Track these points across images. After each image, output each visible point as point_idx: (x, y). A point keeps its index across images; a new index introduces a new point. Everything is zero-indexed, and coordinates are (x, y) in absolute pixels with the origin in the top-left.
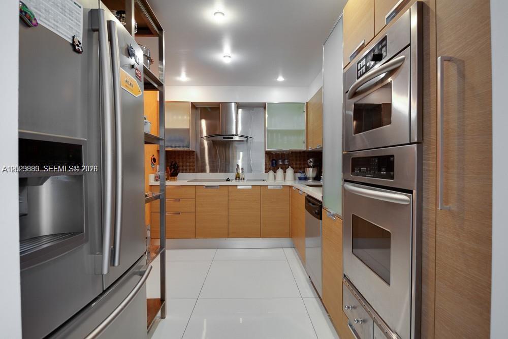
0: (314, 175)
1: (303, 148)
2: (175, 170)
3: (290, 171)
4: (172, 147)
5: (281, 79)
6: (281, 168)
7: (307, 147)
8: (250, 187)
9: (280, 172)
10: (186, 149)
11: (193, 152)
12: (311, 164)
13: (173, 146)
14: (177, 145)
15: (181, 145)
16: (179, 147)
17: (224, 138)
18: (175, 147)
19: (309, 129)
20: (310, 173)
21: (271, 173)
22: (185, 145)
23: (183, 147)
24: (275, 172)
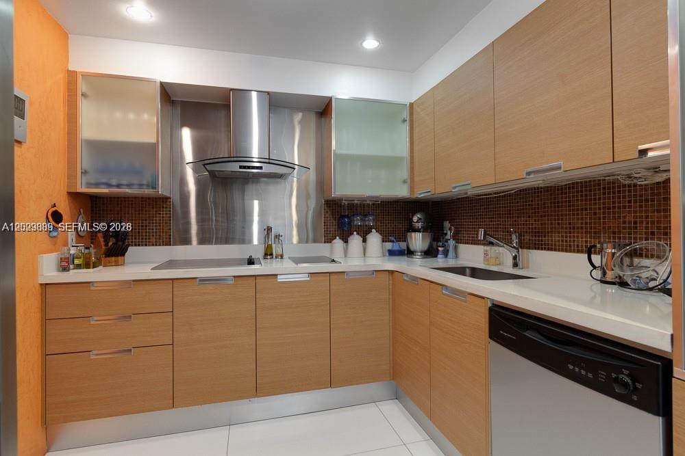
0: (426, 247)
1: (402, 192)
2: (117, 241)
3: (374, 238)
4: (109, 185)
5: (371, 43)
6: (358, 234)
7: (412, 189)
8: (305, 278)
9: (355, 240)
10: (148, 192)
11: (165, 200)
12: (419, 225)
13: (114, 182)
14: (125, 182)
15: (136, 182)
16: (129, 186)
17: (241, 167)
18: (119, 186)
19: (416, 154)
20: (418, 241)
21: (338, 243)
22: (145, 182)
23: (141, 186)
24: (346, 241)
